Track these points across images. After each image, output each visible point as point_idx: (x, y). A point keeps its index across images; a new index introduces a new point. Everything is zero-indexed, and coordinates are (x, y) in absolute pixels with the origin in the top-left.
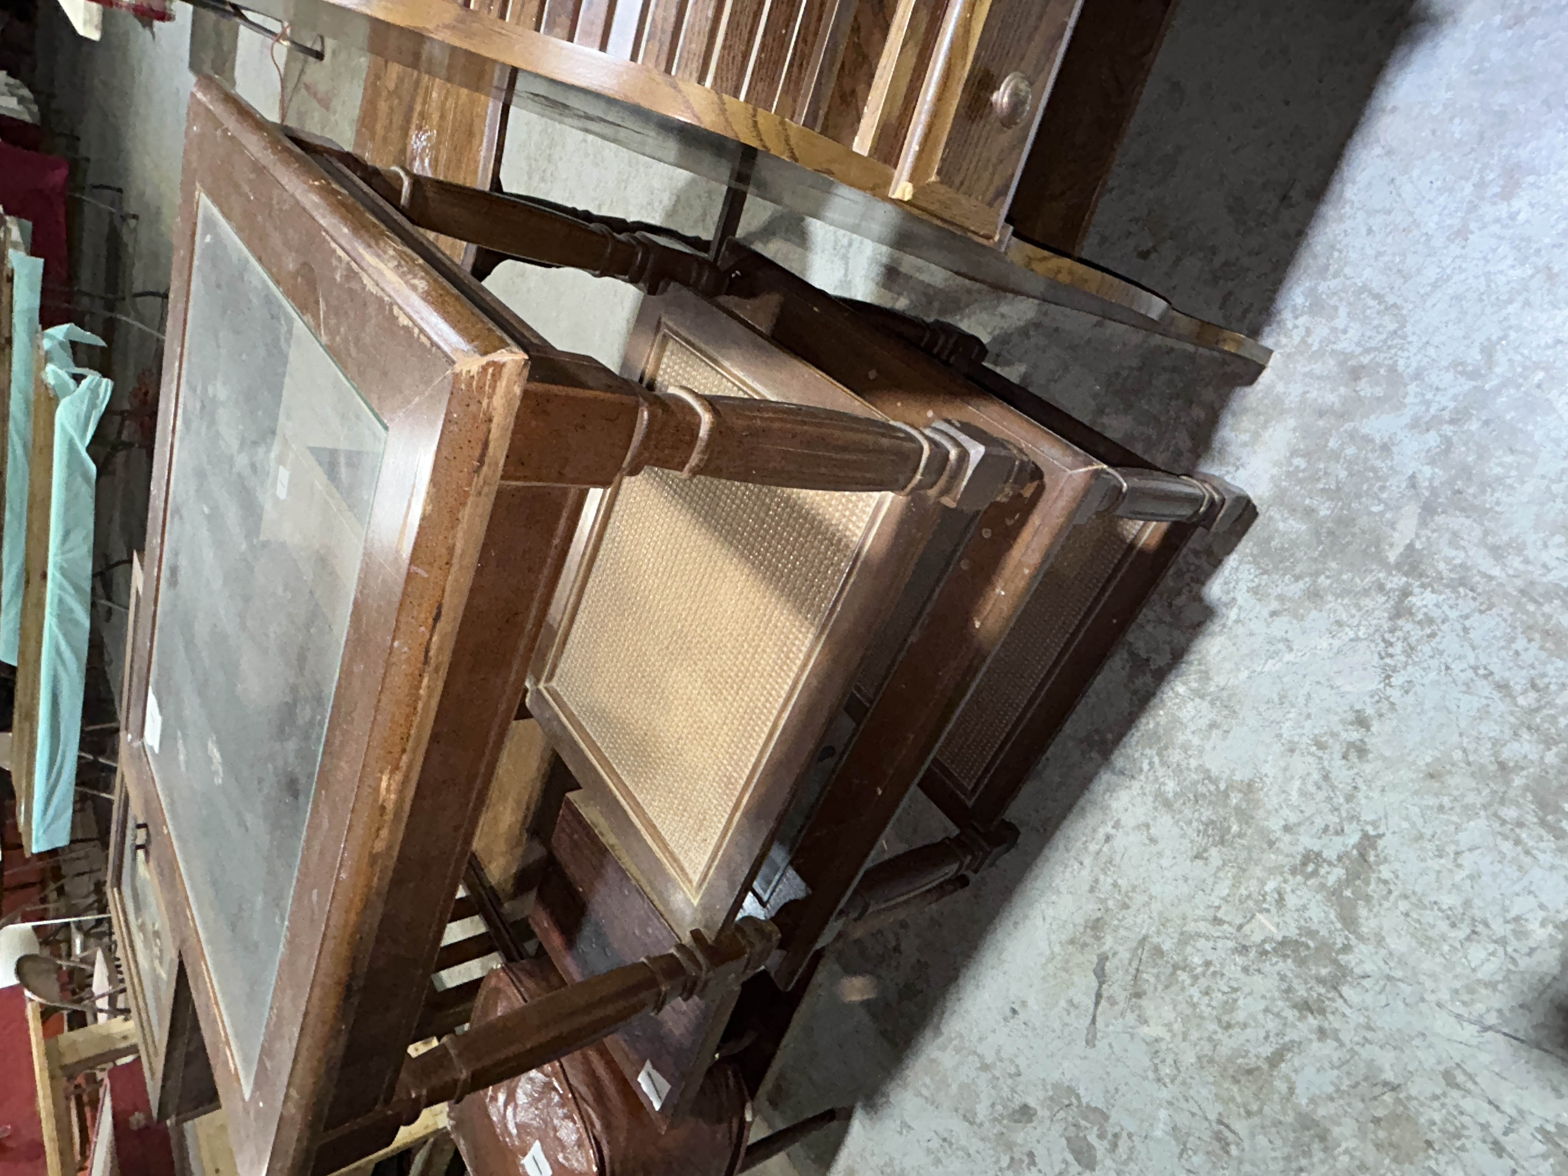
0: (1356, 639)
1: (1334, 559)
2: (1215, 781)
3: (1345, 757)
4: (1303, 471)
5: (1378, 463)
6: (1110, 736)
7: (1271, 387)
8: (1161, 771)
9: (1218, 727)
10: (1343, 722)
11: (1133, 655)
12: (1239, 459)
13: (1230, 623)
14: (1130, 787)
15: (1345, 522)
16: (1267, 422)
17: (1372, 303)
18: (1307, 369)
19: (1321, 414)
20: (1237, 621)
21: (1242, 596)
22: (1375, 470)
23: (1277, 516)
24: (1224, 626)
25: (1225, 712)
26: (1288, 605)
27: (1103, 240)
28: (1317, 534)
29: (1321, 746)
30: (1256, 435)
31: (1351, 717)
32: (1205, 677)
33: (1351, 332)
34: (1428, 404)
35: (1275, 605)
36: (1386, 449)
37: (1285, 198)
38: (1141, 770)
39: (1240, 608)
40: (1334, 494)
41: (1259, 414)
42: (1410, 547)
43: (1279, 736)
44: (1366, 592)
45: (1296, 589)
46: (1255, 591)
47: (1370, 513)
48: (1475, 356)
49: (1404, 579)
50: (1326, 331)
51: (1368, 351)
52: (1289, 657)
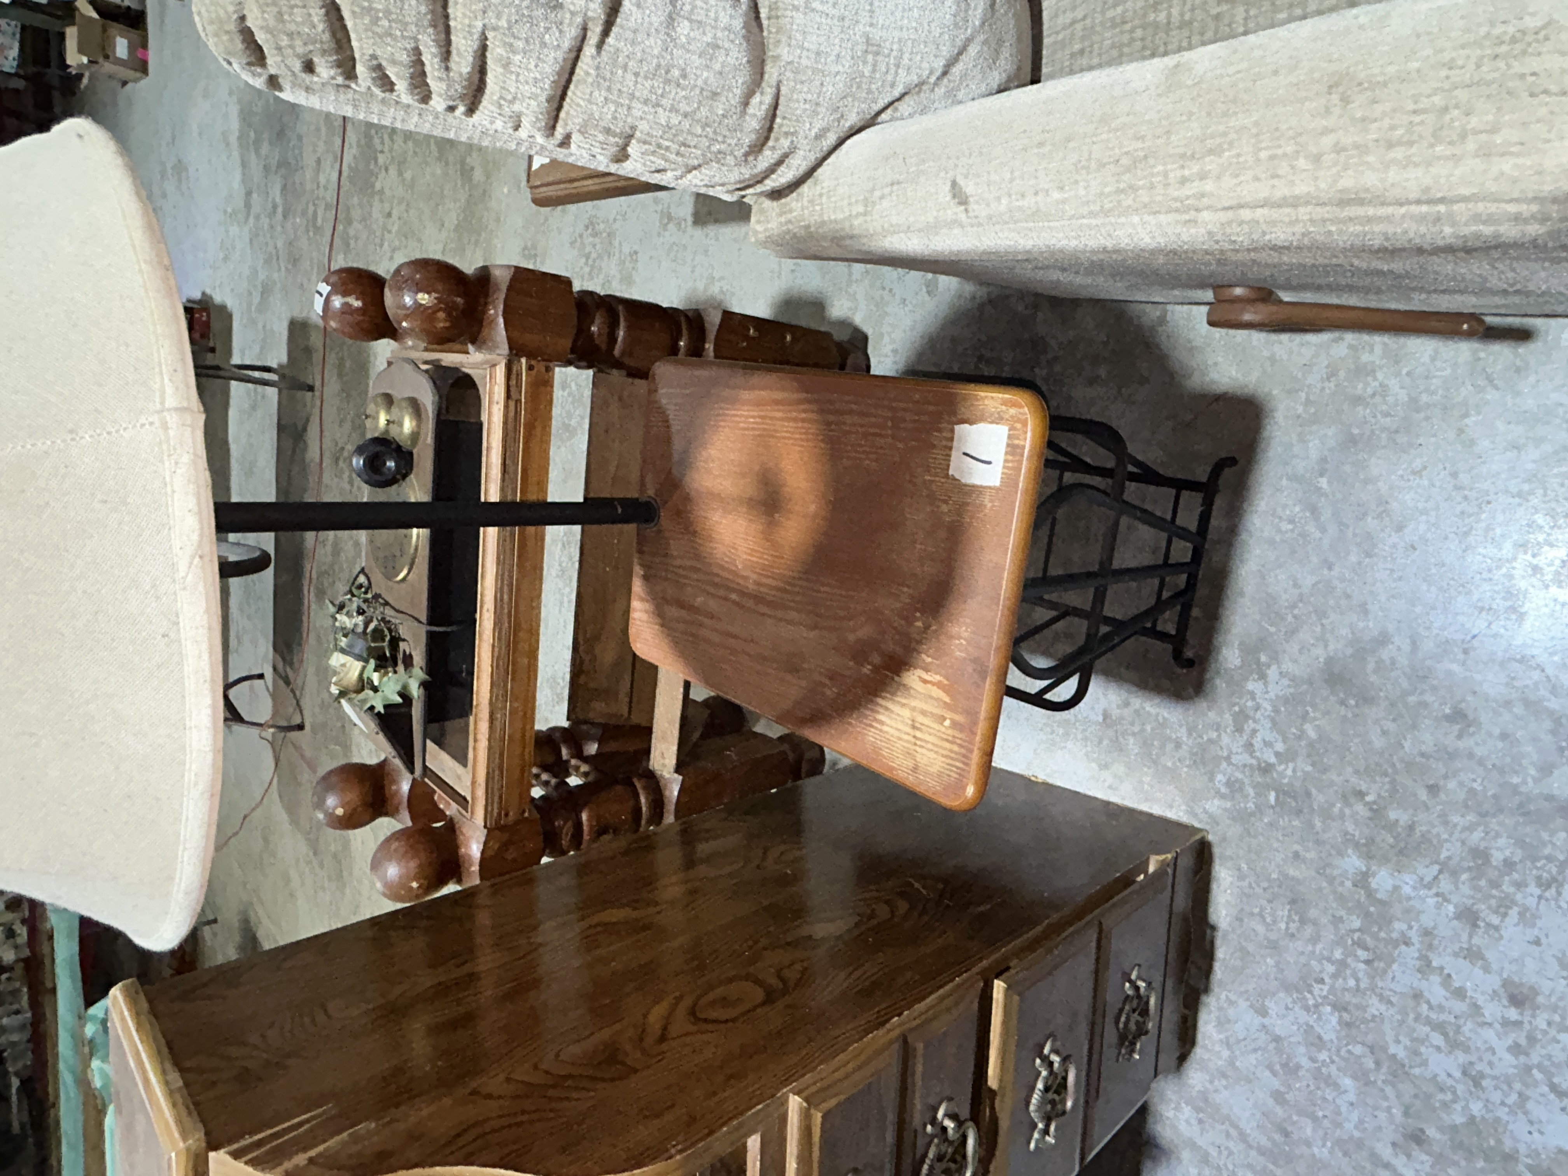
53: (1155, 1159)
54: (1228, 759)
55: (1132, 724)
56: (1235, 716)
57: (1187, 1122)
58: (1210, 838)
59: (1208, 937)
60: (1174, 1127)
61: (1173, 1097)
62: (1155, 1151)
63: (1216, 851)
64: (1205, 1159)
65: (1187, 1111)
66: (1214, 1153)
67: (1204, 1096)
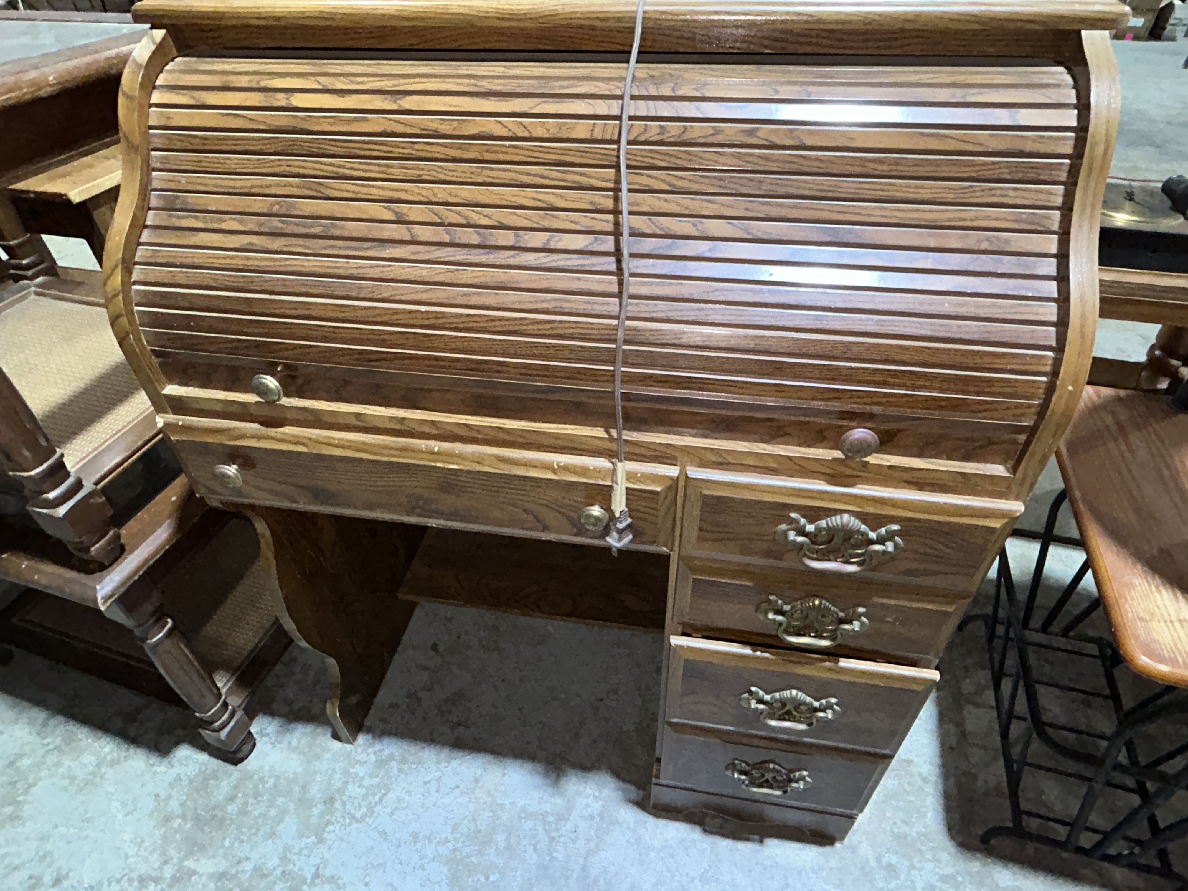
0: (127, 857)
1: (192, 826)
2: (26, 792)
3: (31, 877)
4: (264, 787)
5: (261, 833)
6: (76, 710)
7: (327, 750)
8: (41, 752)
9: (71, 783)
10: (59, 869)
11: (138, 710)
12: (280, 742)
13: (155, 769)
14: (30, 733)
15: (221, 823)
16: (304, 754)
17: (377, 798)
18: (338, 770)
19: (303, 787)
20: (155, 773)
21: (173, 772)
22: (256, 834)
23: (232, 779)
24: (153, 765)
25: (82, 785)
26: (162, 804)
27: (449, 619)
28: (215, 807)
29: (42, 859)
30: (294, 750)
31: (63, 872)
32: (113, 763)
33: (358, 790)
34: (300, 853)
35: (163, 795)
36: (273, 835)
37: (459, 724)
38: (44, 739)
39: (165, 773)
40: (244, 812)
41: (310, 747)
42: (194, 872)
43: (56, 826)
44: (163, 854)
45: (174, 805)
46: (178, 779)
47: (224, 839)
48: (328, 872)
49: (169, 876)
50: (361, 775)
51: (344, 804)
52: (120, 816)
53: (546, 774)
54: (912, 867)
55: (909, 784)
56: (953, 877)
57: (587, 806)
58: (838, 845)
59: (751, 836)
60: (579, 793)
61: (603, 795)
62: (553, 776)
63: (828, 849)
64: (561, 818)
65: (596, 806)
66: (569, 826)
67: (614, 822)
